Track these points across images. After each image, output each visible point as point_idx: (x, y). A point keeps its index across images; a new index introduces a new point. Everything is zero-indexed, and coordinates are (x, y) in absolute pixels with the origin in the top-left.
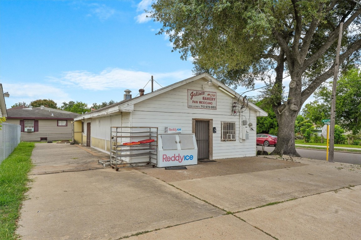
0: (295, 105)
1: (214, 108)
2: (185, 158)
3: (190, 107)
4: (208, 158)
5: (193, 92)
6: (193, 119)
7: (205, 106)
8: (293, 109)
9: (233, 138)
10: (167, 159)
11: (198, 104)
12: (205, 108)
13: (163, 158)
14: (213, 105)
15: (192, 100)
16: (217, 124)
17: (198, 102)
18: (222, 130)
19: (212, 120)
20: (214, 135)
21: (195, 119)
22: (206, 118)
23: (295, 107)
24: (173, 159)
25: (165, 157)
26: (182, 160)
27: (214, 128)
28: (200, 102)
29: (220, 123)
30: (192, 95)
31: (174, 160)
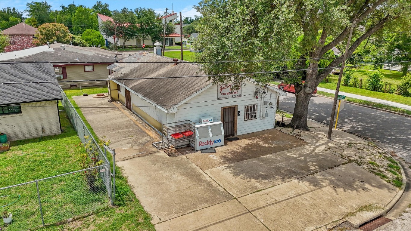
0: (309, 88)
1: (239, 96)
2: (215, 142)
3: (219, 99)
4: (233, 135)
5: (222, 87)
6: (221, 108)
7: (232, 96)
8: (307, 92)
9: (254, 117)
10: (201, 144)
11: (227, 96)
12: (232, 97)
13: (199, 144)
14: (238, 94)
15: (221, 93)
16: (241, 109)
17: (226, 94)
18: (245, 112)
19: (237, 106)
20: (238, 117)
21: (223, 108)
22: (232, 105)
23: (309, 90)
24: (206, 143)
25: (200, 143)
26: (213, 144)
27: (239, 112)
28: (228, 94)
29: (244, 107)
30: (221, 89)
31: (207, 144)
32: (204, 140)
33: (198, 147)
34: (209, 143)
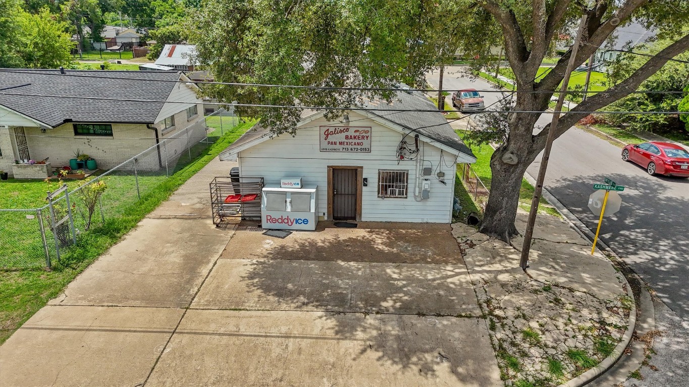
0: (512, 153)
1: (368, 150)
3: (323, 150)
4: (354, 218)
5: (328, 130)
6: (328, 167)
7: (349, 149)
8: (505, 161)
9: (399, 194)
10: (271, 220)
11: (338, 146)
12: (350, 150)
13: (267, 219)
14: (363, 147)
15: (327, 140)
16: (371, 174)
17: (338, 143)
18: (379, 182)
19: (362, 167)
20: (364, 188)
21: (331, 167)
22: (354, 165)
23: (511, 158)
24: (280, 221)
25: (269, 218)
26: (292, 223)
27: (366, 180)
28: (341, 143)
29: (377, 172)
30: (326, 133)
31: (282, 222)
32: (276, 215)
33: (265, 224)
34: (286, 221)
